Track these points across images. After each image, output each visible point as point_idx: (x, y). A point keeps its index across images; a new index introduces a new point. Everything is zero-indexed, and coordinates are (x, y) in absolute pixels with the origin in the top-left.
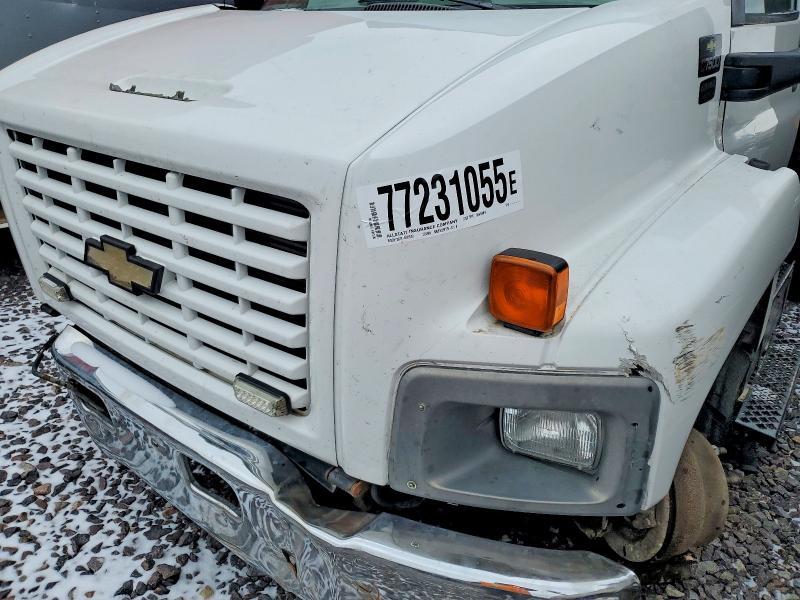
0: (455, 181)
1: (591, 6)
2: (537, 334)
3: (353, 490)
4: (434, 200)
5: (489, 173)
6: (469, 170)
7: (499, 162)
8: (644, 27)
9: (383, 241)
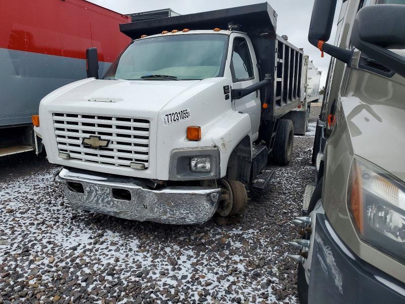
0: (179, 113)
1: (201, 80)
2: (197, 141)
3: (161, 183)
4: (176, 117)
5: (185, 112)
6: (181, 111)
7: (186, 110)
8: (213, 84)
9: (167, 125)
